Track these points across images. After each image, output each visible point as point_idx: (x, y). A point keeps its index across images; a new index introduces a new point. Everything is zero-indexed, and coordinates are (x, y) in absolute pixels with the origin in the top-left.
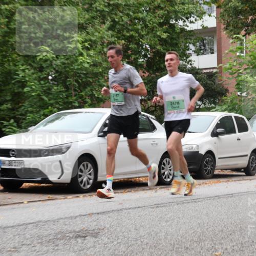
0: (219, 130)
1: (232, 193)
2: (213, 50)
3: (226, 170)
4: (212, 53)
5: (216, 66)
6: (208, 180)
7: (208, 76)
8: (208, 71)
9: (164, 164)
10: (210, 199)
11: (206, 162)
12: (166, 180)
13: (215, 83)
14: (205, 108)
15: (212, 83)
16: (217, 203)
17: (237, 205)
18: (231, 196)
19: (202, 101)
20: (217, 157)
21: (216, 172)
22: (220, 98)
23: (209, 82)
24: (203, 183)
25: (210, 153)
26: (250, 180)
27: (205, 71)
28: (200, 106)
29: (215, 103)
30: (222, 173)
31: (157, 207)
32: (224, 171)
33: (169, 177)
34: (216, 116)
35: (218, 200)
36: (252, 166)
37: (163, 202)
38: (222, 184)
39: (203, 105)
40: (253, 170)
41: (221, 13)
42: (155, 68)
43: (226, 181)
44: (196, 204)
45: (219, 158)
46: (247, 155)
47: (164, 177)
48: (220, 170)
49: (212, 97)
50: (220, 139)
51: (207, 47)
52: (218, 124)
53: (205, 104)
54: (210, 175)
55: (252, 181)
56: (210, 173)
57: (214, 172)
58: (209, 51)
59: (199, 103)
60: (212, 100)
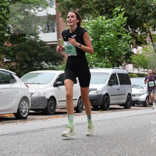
0: (58, 83)
2: (54, 30)
3: (63, 109)
4: (54, 32)
5: (56, 40)
6: (52, 116)
7: (51, 47)
8: (51, 43)
9: (22, 105)
10: (52, 129)
11: (50, 103)
12: (23, 116)
13: (56, 51)
14: (50, 68)
15: (54, 51)
16: (56, 131)
19: (48, 63)
20: (57, 100)
21: (57, 110)
22: (59, 61)
23: (52, 51)
24: (48, 118)
25: (53, 98)
27: (49, 43)
28: (46, 66)
29: (56, 65)
30: (61, 111)
31: (17, 134)
33: (25, 114)
34: (56, 74)
35: (58, 129)
37: (20, 131)
38: (60, 118)
39: (48, 66)
40: (81, 109)
41: (59, 6)
42: (16, 41)
43: (63, 117)
44: (42, 132)
45: (59, 101)
46: (76, 99)
47: (22, 114)
48: (59, 109)
49: (54, 60)
50: (59, 88)
51: (50, 28)
52: (58, 78)
53: (49, 65)
54: (53, 112)
55: (80, 116)
56: (53, 111)
57: (55, 110)
58: (52, 30)
59: (46, 64)
60: (54, 62)
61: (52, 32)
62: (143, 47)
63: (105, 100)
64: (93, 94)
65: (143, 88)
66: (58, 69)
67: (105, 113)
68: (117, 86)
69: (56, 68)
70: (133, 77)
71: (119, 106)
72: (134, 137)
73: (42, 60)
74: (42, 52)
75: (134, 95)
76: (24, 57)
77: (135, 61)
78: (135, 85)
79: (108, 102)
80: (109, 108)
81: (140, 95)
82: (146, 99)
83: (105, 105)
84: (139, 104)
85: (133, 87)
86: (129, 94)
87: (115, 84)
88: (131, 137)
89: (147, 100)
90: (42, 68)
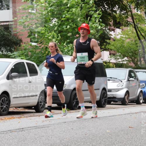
0: (13, 74)
1: (23, 127)
2: (9, 6)
3: (19, 107)
4: (8, 9)
5: (11, 19)
6: (4, 117)
7: (5, 28)
8: (5, 24)
10: (3, 134)
11: (2, 101)
13: (11, 34)
14: (3, 55)
15: (9, 34)
16: (9, 137)
17: (26, 138)
18: (21, 130)
20: (12, 96)
21: (11, 110)
22: (15, 47)
23: (6, 33)
26: (39, 116)
27: (2, 24)
29: (11, 51)
30: (16, 110)
32: (18, 108)
35: (10, 134)
36: (41, 105)
38: (15, 120)
40: (42, 108)
43: (19, 118)
45: (14, 98)
46: (36, 96)
48: (14, 108)
49: (8, 46)
50: (14, 82)
52: (12, 68)
53: (2, 51)
55: (41, 117)
56: (6, 111)
57: (9, 109)
58: (6, 6)
60: (9, 48)
61: (6, 9)
62: (122, 30)
63: (73, 97)
65: (122, 82)
66: (13, 56)
67: (73, 112)
69: (11, 55)
70: (110, 67)
71: (91, 103)
72: (108, 143)
75: (110, 91)
77: (113, 48)
78: (111, 78)
80: (78, 107)
81: (118, 90)
82: (126, 95)
83: (74, 102)
84: (117, 102)
85: (109, 80)
86: (104, 89)
88: (104, 143)
89: (126, 97)
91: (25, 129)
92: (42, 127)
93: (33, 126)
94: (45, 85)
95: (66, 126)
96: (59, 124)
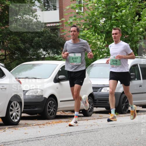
0: (61, 77)
1: (71, 131)
2: (56, 7)
3: (67, 111)
4: (55, 9)
5: (58, 20)
6: (51, 120)
7: (51, 29)
8: (52, 25)
9: (12, 107)
10: (51, 137)
11: (50, 104)
12: (13, 120)
13: (57, 36)
14: (49, 57)
15: (55, 35)
16: (57, 141)
17: (74, 142)
18: (70, 134)
19: (47, 51)
20: (59, 100)
21: (58, 113)
23: (52, 35)
24: (47, 123)
25: (53, 97)
26: (87, 120)
27: (49, 25)
28: (45, 55)
29: (58, 53)
30: (63, 114)
32: (65, 112)
33: (16, 118)
34: (58, 65)
37: (9, 140)
38: (62, 123)
39: (47, 55)
40: (90, 112)
42: (4, 22)
44: (39, 141)
45: (61, 101)
47: (12, 118)
48: (62, 112)
49: (55, 48)
50: (61, 84)
51: (51, 4)
52: (59, 71)
53: (49, 54)
55: (89, 121)
56: (53, 115)
57: (56, 113)
58: (52, 7)
59: (44, 53)
60: (55, 50)
61: (53, 9)
63: (122, 100)
64: (106, 91)
66: (60, 59)
67: (122, 116)
68: (139, 81)
69: (57, 58)
71: (141, 107)
73: (39, 47)
74: (39, 37)
76: (15, 42)
79: (126, 103)
80: (127, 111)
83: (123, 106)
87: (136, 79)
90: (39, 58)
91: (73, 133)
92: (90, 131)
93: (82, 130)
94: (93, 88)
95: (115, 130)
96: (108, 128)
